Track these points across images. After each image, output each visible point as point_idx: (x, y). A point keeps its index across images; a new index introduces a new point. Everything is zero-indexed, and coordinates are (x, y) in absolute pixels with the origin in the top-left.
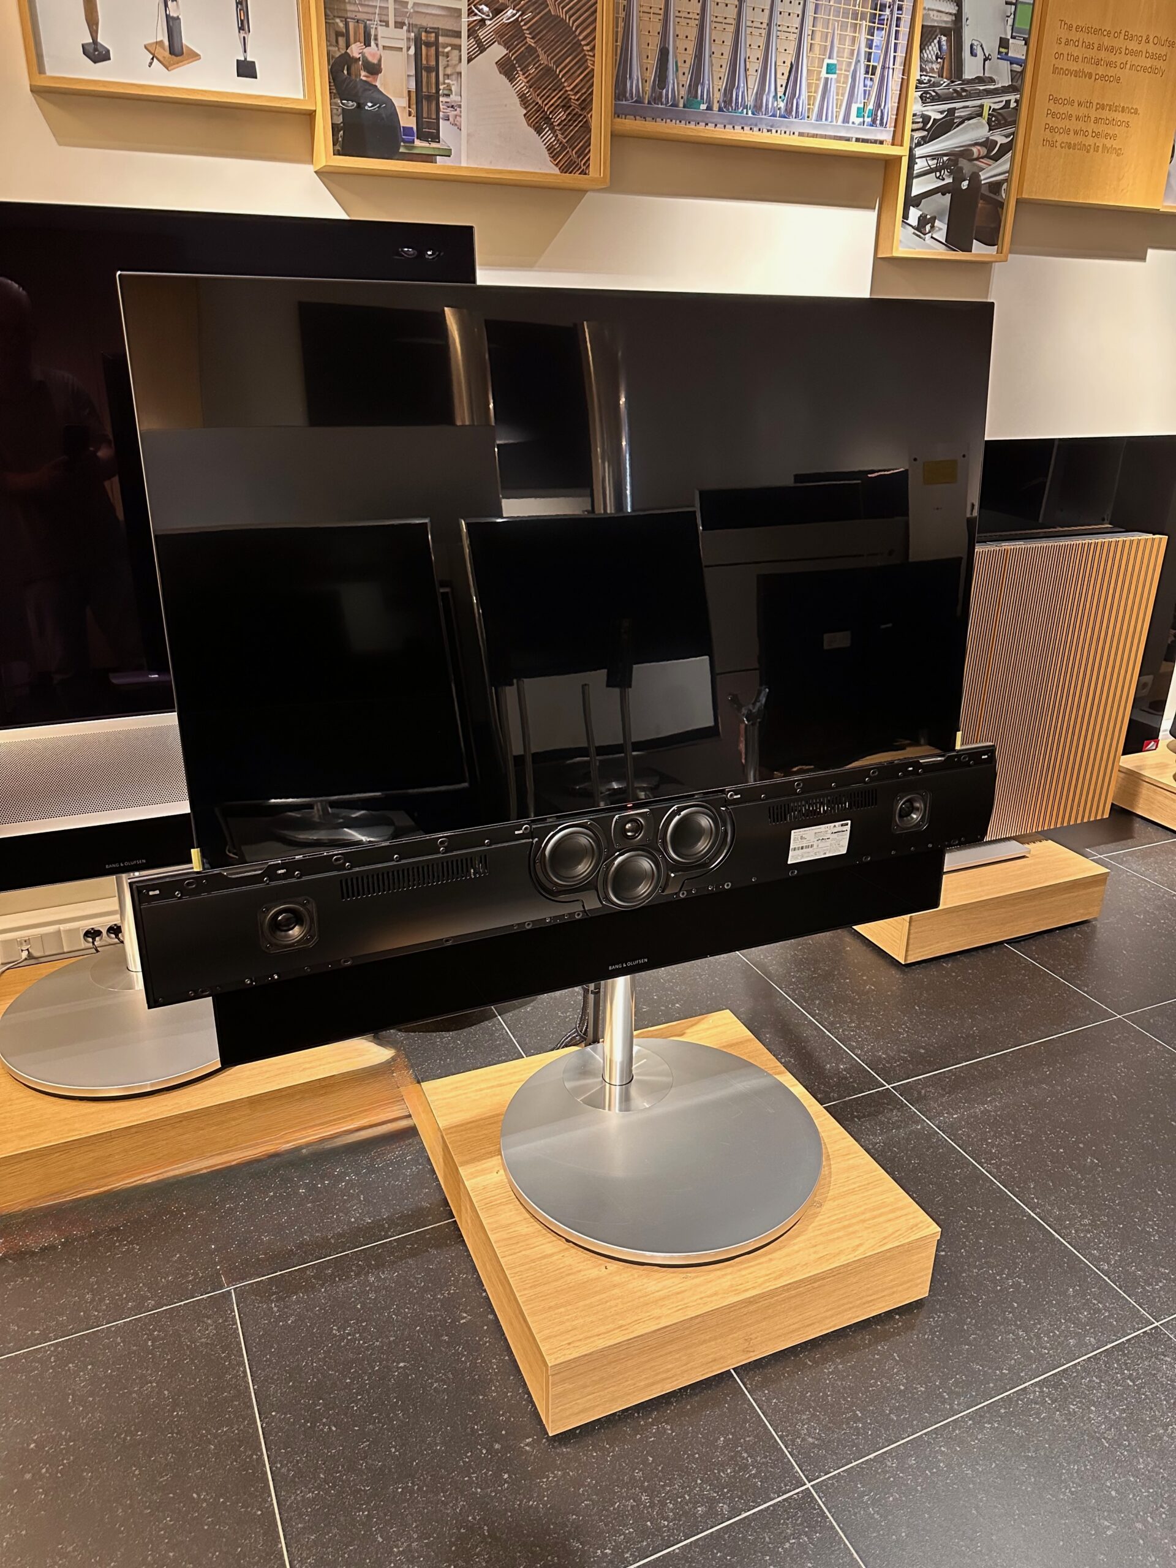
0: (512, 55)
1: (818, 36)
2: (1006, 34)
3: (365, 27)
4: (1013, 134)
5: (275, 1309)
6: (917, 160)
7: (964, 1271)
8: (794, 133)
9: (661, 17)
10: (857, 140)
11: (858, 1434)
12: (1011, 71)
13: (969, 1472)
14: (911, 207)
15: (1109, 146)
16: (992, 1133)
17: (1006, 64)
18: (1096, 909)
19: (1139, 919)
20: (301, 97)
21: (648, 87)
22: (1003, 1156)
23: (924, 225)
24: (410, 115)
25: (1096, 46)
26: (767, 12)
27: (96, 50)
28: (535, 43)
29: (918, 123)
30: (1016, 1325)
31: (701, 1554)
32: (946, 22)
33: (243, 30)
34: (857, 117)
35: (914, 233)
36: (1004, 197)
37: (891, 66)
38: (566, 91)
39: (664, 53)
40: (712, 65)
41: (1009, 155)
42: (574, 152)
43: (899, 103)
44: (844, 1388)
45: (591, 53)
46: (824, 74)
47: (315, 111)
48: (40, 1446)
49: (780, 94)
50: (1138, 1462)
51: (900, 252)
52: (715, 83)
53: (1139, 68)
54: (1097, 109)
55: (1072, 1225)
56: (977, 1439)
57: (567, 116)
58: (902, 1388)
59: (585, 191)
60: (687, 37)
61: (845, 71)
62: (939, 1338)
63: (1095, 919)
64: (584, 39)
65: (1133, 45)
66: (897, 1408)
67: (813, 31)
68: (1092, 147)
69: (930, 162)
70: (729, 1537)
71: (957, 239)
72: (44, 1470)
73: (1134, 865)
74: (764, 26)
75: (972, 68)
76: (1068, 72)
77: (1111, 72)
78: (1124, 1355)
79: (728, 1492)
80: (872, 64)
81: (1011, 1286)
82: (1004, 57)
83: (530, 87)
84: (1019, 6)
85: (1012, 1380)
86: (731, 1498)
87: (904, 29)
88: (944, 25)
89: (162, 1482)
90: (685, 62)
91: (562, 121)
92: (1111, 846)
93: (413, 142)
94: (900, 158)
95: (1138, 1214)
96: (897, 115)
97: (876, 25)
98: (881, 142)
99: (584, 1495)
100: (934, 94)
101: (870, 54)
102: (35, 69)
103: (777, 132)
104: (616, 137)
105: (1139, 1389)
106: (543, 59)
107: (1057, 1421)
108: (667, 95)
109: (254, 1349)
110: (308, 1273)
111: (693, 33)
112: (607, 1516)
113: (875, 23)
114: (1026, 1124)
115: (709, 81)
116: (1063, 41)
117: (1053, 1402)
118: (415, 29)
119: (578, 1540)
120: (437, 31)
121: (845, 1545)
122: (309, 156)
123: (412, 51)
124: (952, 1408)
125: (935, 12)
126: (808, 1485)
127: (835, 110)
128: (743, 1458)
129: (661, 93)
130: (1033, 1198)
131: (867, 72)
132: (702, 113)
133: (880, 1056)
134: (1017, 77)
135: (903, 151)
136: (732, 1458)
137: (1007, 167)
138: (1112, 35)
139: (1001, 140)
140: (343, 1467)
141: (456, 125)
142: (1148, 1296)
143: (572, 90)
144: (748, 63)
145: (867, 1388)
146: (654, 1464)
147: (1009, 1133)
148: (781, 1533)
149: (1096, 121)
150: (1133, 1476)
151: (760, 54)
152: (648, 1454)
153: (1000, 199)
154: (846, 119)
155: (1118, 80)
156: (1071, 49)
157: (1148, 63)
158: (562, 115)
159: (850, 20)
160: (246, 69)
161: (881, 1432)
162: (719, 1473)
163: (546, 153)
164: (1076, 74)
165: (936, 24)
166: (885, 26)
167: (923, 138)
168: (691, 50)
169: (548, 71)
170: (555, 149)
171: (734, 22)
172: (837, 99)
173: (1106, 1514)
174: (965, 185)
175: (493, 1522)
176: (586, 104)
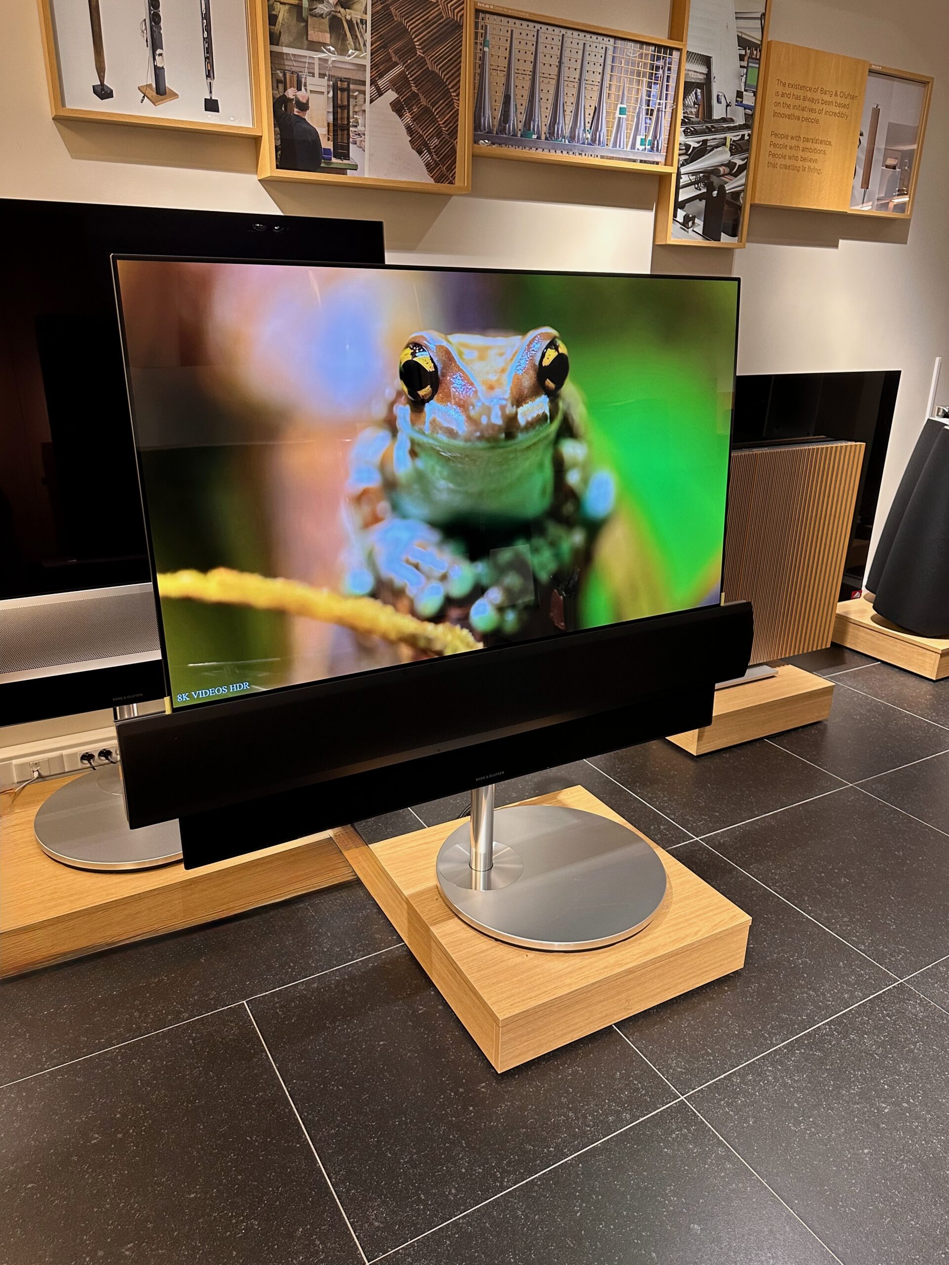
0: (402, 98)
1: (613, 88)
2: (741, 88)
3: (298, 76)
4: (747, 158)
5: (280, 1013)
6: (682, 176)
7: (768, 956)
8: (597, 156)
9: (505, 73)
10: (641, 161)
11: (711, 1064)
12: (745, 114)
13: (789, 1081)
14: (679, 210)
15: (812, 167)
16: (774, 866)
17: (741, 109)
18: (827, 712)
19: (856, 719)
20: (251, 126)
21: (496, 123)
22: (784, 881)
23: (687, 222)
24: (329, 140)
25: (802, 98)
26: (578, 71)
27: (103, 90)
28: (418, 90)
29: (682, 149)
30: (807, 988)
31: (616, 1145)
32: (700, 79)
33: (210, 77)
34: (641, 145)
35: (681, 228)
36: (741, 201)
37: (664, 110)
38: (439, 124)
39: (507, 99)
40: (541, 107)
41: (745, 173)
42: (444, 168)
43: (669, 136)
44: (697, 1035)
45: (457, 98)
46: (617, 115)
47: (261, 136)
48: (124, 1116)
49: (588, 128)
50: (900, 1067)
51: (672, 241)
52: (542, 119)
53: (831, 113)
54: (804, 141)
55: (837, 922)
56: (791, 1060)
57: (440, 142)
58: (736, 1032)
59: (451, 196)
60: (523, 87)
61: (632, 112)
62: (756, 999)
63: (826, 720)
64: (452, 87)
65: (826, 98)
66: (735, 1046)
67: (610, 84)
68: (801, 168)
69: (691, 178)
70: (633, 1134)
71: (710, 233)
72: (131, 1131)
73: (847, 682)
74: (577, 80)
75: (718, 112)
76: (783, 116)
77: (813, 116)
78: (883, 1002)
79: (628, 1107)
80: (650, 108)
81: (801, 964)
82: (740, 104)
83: (414, 121)
84: (749, 69)
85: (810, 1022)
86: (631, 1110)
87: (672, 84)
88: (698, 81)
89: (221, 1132)
90: (522, 105)
91: (436, 146)
92: (830, 670)
93: (331, 159)
94: (671, 174)
95: (880, 913)
96: (668, 144)
97: (653, 81)
98: (657, 163)
99: (528, 1116)
100: (692, 129)
101: (649, 101)
102: (60, 103)
103: (585, 155)
104: (476, 158)
105: (895, 1022)
106: (423, 101)
107: (843, 1045)
108: (509, 128)
109: (271, 1041)
110: (300, 987)
111: (527, 85)
112: (547, 1128)
113: (652, 79)
114: (797, 859)
115: (538, 118)
116: (780, 94)
117: (839, 1034)
118: (333, 79)
119: (530, 1144)
120: (348, 81)
121: (713, 1132)
122: (255, 169)
123: (331, 94)
124: (772, 1043)
125: (692, 72)
126: (682, 1098)
127: (625, 140)
128: (635, 1084)
129: (505, 127)
130: (808, 907)
131: (647, 114)
132: (534, 141)
133: (688, 819)
134: (749, 118)
135: (673, 170)
136: (627, 1085)
137: (743, 181)
138: (812, 90)
139: (739, 162)
140: (353, 1112)
141: (361, 147)
142: (893, 964)
143: (443, 124)
144: (565, 106)
145: (712, 1036)
146: (574, 1093)
147: (785, 865)
148: (669, 1128)
149: (804, 150)
150: (897, 1075)
151: (574, 100)
152: (569, 1086)
153: (738, 204)
154: (633, 146)
155: (817, 121)
156: (785, 99)
157: (837, 110)
158: (436, 141)
159: (635, 77)
160: (211, 106)
161: (726, 1061)
162: (620, 1095)
163: (425, 168)
164: (789, 117)
165: (693, 81)
166: (659, 82)
167: (685, 160)
168: (526, 97)
169: (426, 110)
170: (431, 166)
171: (556, 77)
172: (627, 133)
173: (882, 1099)
174: (715, 193)
175: (468, 1138)
176: (454, 133)
